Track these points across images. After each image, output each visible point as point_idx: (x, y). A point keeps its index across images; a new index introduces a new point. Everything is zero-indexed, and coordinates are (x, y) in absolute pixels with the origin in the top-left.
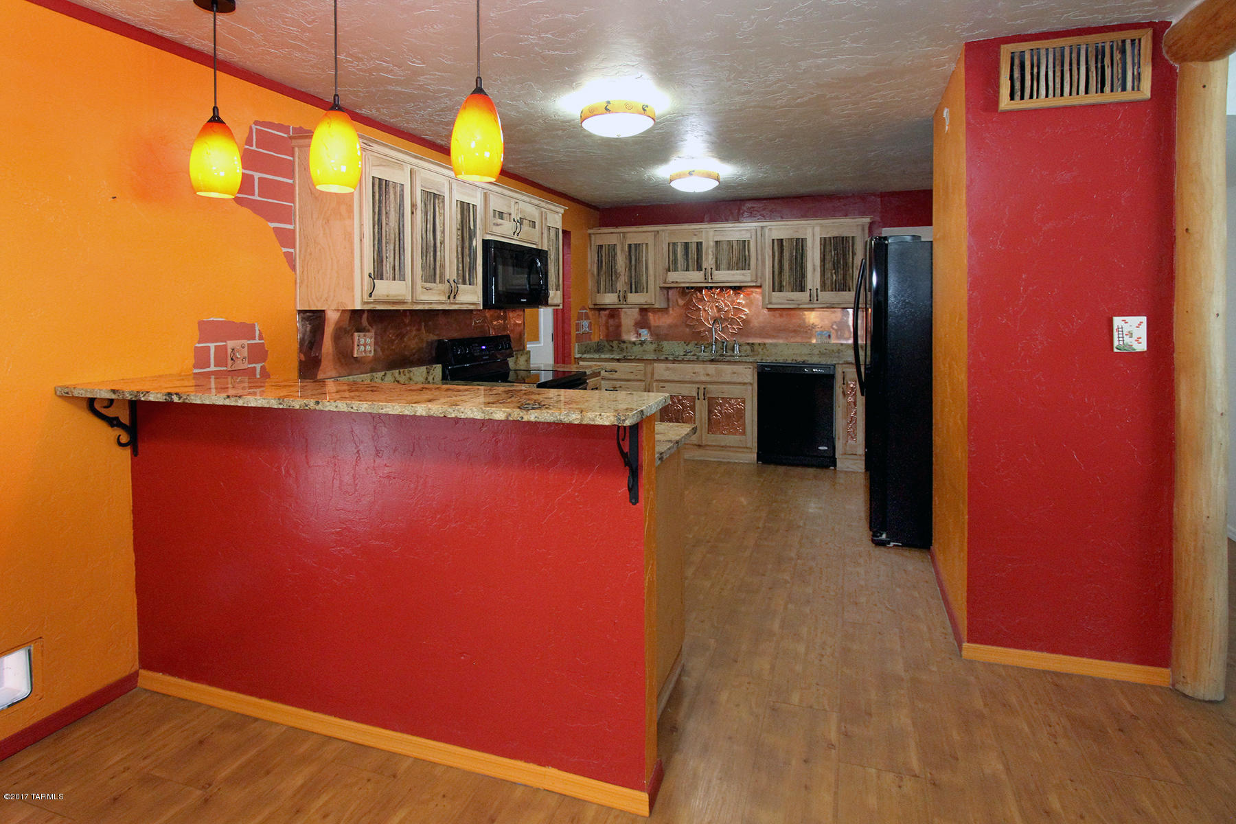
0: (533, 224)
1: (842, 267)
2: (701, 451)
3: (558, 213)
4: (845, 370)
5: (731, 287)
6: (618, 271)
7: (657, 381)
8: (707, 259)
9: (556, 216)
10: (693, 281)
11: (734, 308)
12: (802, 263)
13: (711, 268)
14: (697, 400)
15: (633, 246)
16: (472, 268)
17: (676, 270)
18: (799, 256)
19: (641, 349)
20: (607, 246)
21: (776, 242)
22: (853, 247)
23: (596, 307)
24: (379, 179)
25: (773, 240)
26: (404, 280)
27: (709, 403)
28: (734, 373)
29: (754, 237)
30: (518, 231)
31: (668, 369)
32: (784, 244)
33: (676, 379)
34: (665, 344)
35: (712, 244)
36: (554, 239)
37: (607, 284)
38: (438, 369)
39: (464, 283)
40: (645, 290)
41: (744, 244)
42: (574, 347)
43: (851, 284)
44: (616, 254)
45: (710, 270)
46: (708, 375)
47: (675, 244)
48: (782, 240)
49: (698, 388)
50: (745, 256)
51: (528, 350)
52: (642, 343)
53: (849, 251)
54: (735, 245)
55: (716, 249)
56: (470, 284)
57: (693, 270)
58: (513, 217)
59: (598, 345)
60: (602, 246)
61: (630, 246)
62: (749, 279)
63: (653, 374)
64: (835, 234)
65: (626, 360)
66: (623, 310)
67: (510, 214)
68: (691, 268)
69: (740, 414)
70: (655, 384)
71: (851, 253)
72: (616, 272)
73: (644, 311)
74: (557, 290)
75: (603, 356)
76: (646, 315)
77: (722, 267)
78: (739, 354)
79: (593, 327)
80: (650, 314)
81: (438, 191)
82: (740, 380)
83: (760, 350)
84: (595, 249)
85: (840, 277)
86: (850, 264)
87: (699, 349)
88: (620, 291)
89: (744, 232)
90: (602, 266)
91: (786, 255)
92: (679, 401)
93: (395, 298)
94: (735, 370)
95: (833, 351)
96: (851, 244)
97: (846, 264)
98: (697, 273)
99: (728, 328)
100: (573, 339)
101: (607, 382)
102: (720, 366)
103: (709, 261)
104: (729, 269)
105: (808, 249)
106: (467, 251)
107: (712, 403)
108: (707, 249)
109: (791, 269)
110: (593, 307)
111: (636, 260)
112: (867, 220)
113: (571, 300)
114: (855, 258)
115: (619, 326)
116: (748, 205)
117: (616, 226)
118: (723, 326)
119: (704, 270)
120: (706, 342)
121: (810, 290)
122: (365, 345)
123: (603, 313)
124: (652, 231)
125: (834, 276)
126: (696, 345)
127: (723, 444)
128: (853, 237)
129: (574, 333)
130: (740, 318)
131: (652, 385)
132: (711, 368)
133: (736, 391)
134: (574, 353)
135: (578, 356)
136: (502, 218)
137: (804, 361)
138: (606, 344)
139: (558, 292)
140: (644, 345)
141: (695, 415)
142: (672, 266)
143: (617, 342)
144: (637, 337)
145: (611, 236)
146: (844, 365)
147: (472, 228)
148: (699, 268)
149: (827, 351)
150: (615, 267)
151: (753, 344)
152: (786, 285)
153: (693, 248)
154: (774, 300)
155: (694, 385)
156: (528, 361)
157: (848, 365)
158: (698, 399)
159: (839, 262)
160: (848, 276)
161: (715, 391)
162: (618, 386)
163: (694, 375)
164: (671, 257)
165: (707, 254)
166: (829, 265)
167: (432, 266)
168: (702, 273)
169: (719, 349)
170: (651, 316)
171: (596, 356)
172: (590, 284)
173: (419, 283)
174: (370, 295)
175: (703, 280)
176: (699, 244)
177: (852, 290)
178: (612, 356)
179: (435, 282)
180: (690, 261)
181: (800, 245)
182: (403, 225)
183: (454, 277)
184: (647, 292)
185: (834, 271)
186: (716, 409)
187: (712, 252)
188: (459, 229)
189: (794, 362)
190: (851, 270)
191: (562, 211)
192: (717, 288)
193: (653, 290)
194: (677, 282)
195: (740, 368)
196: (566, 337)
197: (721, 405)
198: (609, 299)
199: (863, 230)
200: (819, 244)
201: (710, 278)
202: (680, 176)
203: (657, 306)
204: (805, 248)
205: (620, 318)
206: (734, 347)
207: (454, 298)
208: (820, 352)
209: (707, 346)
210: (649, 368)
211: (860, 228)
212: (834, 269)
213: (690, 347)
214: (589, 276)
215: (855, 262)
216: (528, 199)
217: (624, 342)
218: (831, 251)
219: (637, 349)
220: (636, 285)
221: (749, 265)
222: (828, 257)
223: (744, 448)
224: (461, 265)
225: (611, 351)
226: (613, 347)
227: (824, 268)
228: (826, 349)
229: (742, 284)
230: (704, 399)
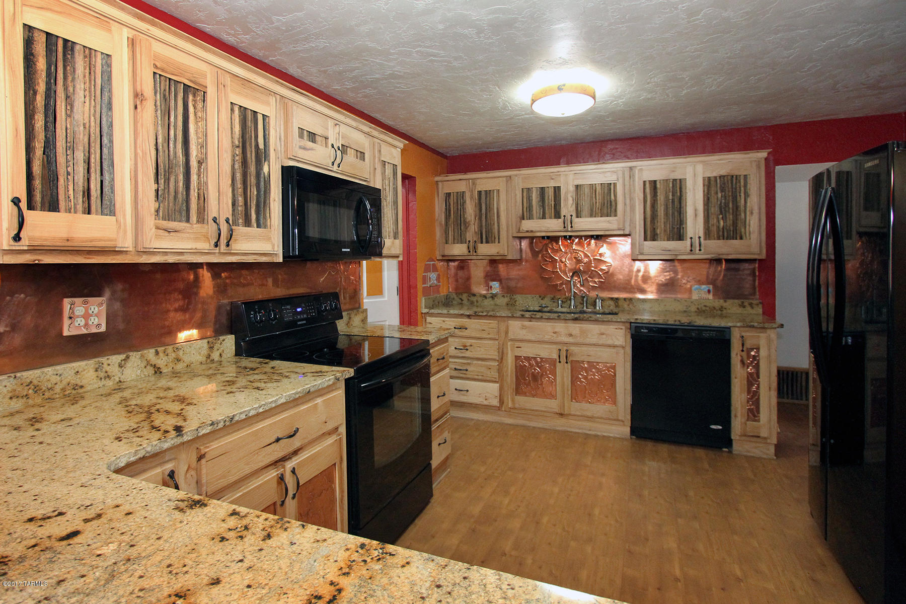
0: (361, 155)
1: (731, 211)
2: (562, 421)
3: (395, 147)
4: (743, 334)
5: (592, 237)
6: (468, 221)
7: (512, 340)
8: (566, 205)
9: (393, 150)
10: (551, 229)
11: (594, 259)
12: (680, 208)
13: (571, 216)
14: (558, 364)
15: (483, 193)
16: (262, 205)
17: (530, 217)
18: (676, 201)
19: (492, 302)
20: (455, 194)
21: (648, 185)
22: (745, 186)
23: (444, 258)
24: (48, 34)
25: (645, 182)
26: (115, 216)
27: (571, 366)
28: (602, 334)
29: (621, 180)
30: (338, 161)
31: (523, 327)
32: (658, 186)
33: (533, 339)
34: (518, 297)
35: (572, 189)
36: (392, 179)
37: (456, 234)
38: (229, 341)
39: (248, 223)
40: (497, 239)
41: (609, 188)
42: (421, 301)
43: (743, 230)
44: (464, 202)
45: (569, 217)
46: (571, 335)
47: (529, 190)
48: (655, 182)
49: (560, 350)
50: (611, 202)
51: (365, 308)
52: (493, 296)
53: (740, 193)
54: (598, 188)
55: (577, 194)
56: (258, 226)
57: (551, 218)
58: (330, 142)
59: (447, 297)
60: (450, 194)
61: (480, 192)
62: (615, 226)
63: (507, 333)
64: (723, 172)
65: (476, 315)
66: (472, 261)
67: (326, 138)
68: (547, 216)
69: (610, 381)
70: (509, 343)
71: (742, 195)
72: (465, 221)
73: (493, 262)
74: (395, 238)
75: (452, 312)
76: (497, 267)
77: (583, 214)
78: (601, 311)
79: (441, 280)
80: (500, 266)
81: (191, 81)
82: (610, 342)
83: (626, 306)
84: (442, 196)
85: (729, 222)
86: (742, 208)
87: (555, 304)
88: (469, 241)
89: (609, 174)
90: (450, 215)
91: (661, 198)
92: (537, 363)
93: (84, 244)
94: (603, 331)
95: (714, 308)
96: (742, 184)
97: (736, 208)
98: (555, 221)
99: (588, 282)
100: (420, 293)
101: (457, 340)
102: (585, 325)
103: (567, 207)
104: (591, 216)
105: (688, 191)
106: (252, 180)
107: (576, 367)
108: (566, 193)
109: (666, 214)
110: (441, 258)
111: (486, 208)
112: (763, 154)
113: (417, 251)
114: (748, 200)
115: (468, 278)
116: (610, 146)
117: (465, 171)
118: (584, 278)
119: (563, 217)
120: (564, 297)
121: (691, 238)
122: (86, 316)
123: (452, 264)
124: (503, 177)
125: (722, 223)
126: (553, 299)
127: (589, 414)
128: (745, 176)
129: (420, 286)
130: (602, 270)
131: (507, 344)
132: (575, 328)
133: (603, 356)
134: (421, 307)
135: (425, 311)
136: (314, 141)
137: (690, 323)
138: (455, 297)
139: (397, 241)
140: (496, 299)
141: (555, 379)
142: (527, 214)
143: (466, 295)
144: (488, 290)
145: (458, 183)
146: (742, 329)
147: (261, 146)
148: (557, 215)
149: (707, 308)
150: (464, 215)
151: (617, 299)
152: (660, 233)
153: (550, 194)
154: (646, 250)
155: (554, 346)
156: (364, 320)
157: (749, 329)
158: (560, 362)
159: (727, 205)
160: (739, 222)
161: (579, 354)
162: (468, 344)
163: (554, 335)
164: (525, 204)
165: (566, 200)
166: (714, 210)
167: (181, 197)
168: (561, 220)
169: (578, 304)
170: (502, 268)
171: (445, 312)
172: (438, 233)
173: (150, 221)
174: (17, 238)
175: (562, 228)
176: (557, 190)
177: (744, 238)
178: (462, 312)
179: (188, 220)
180: (546, 207)
181: (677, 187)
182: (111, 126)
183: (227, 212)
184: (499, 243)
185: (721, 216)
186: (581, 375)
187: (572, 197)
188: (238, 147)
189: (677, 323)
190: (743, 215)
191: (402, 146)
192: (576, 237)
193: (505, 240)
194: (532, 231)
195: (611, 329)
196: (412, 291)
197: (586, 370)
198: (458, 250)
199: (758, 167)
200: (702, 185)
201: (569, 226)
202: (545, 93)
203: (509, 257)
204: (683, 190)
205: (469, 271)
206: (595, 302)
207: (228, 245)
208: (698, 309)
209: (564, 300)
210: (503, 327)
211: (754, 165)
212: (721, 213)
213: (547, 302)
214: (437, 224)
215: (748, 204)
216: (354, 124)
217: (474, 295)
218: (717, 193)
219: (487, 302)
220: (487, 235)
221: (616, 210)
222: (713, 200)
223: (615, 420)
224: (241, 200)
225: (461, 304)
226: (462, 300)
227: (708, 213)
228: (705, 306)
229: (607, 233)
230: (567, 363)
